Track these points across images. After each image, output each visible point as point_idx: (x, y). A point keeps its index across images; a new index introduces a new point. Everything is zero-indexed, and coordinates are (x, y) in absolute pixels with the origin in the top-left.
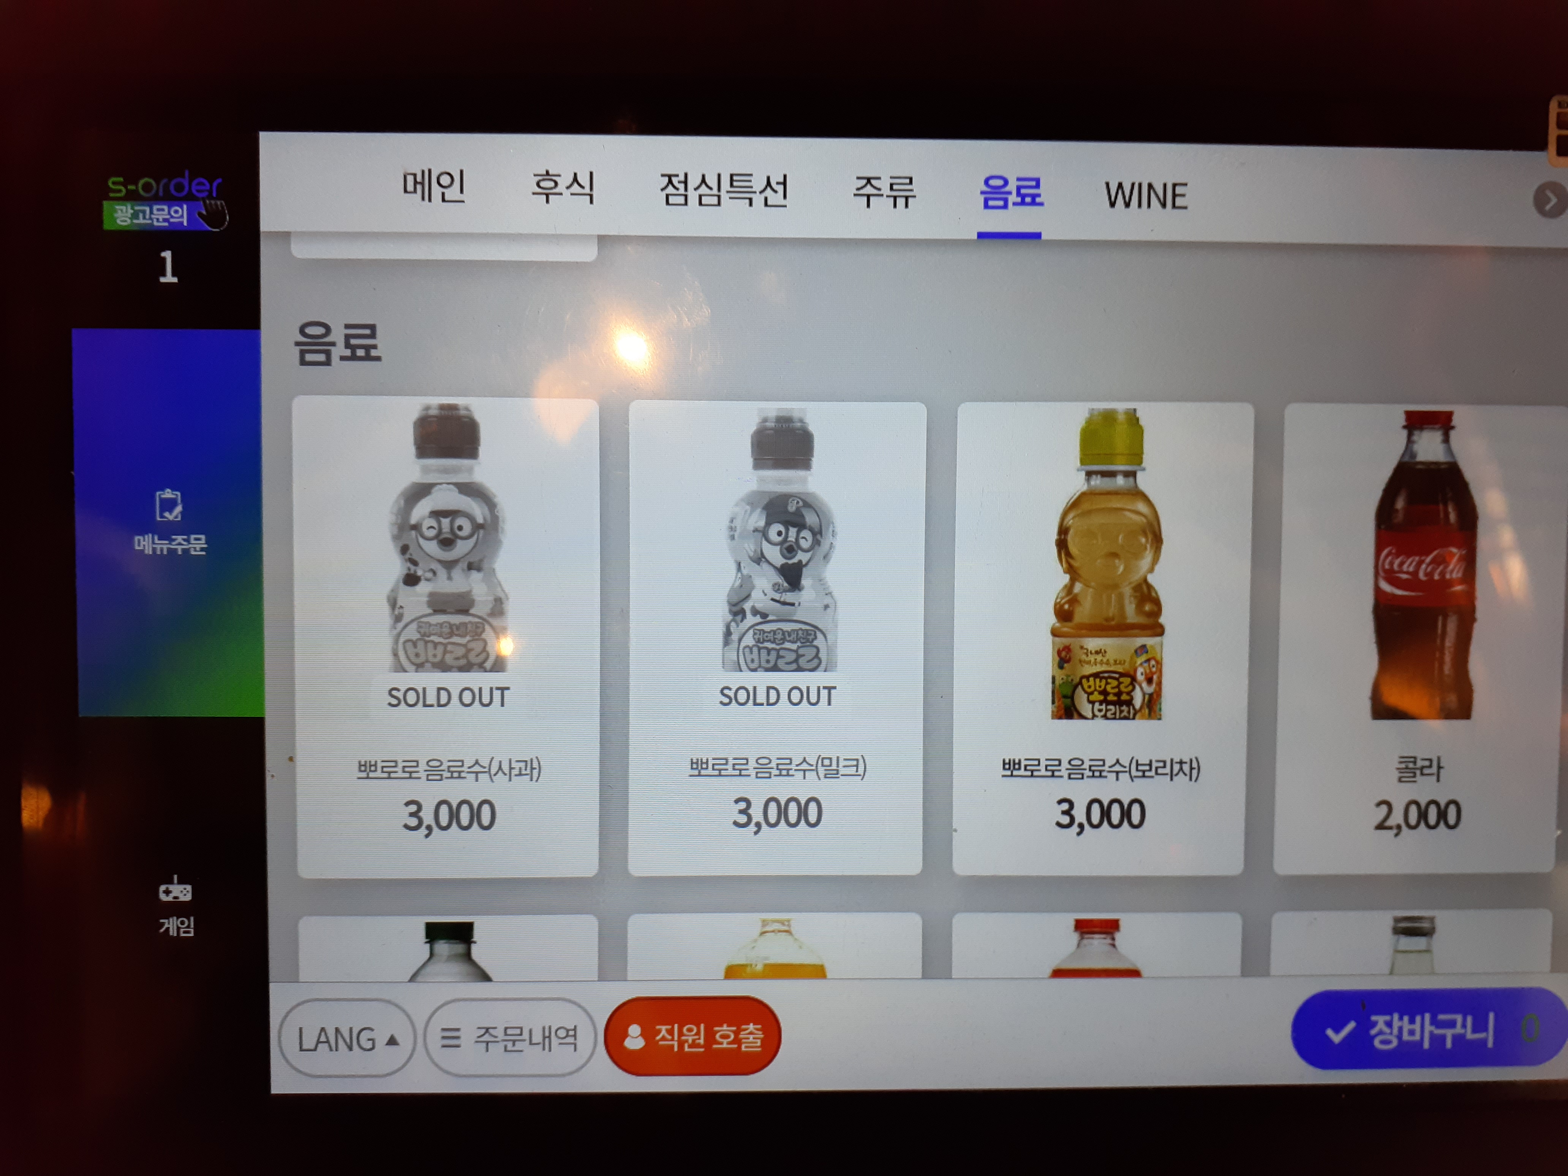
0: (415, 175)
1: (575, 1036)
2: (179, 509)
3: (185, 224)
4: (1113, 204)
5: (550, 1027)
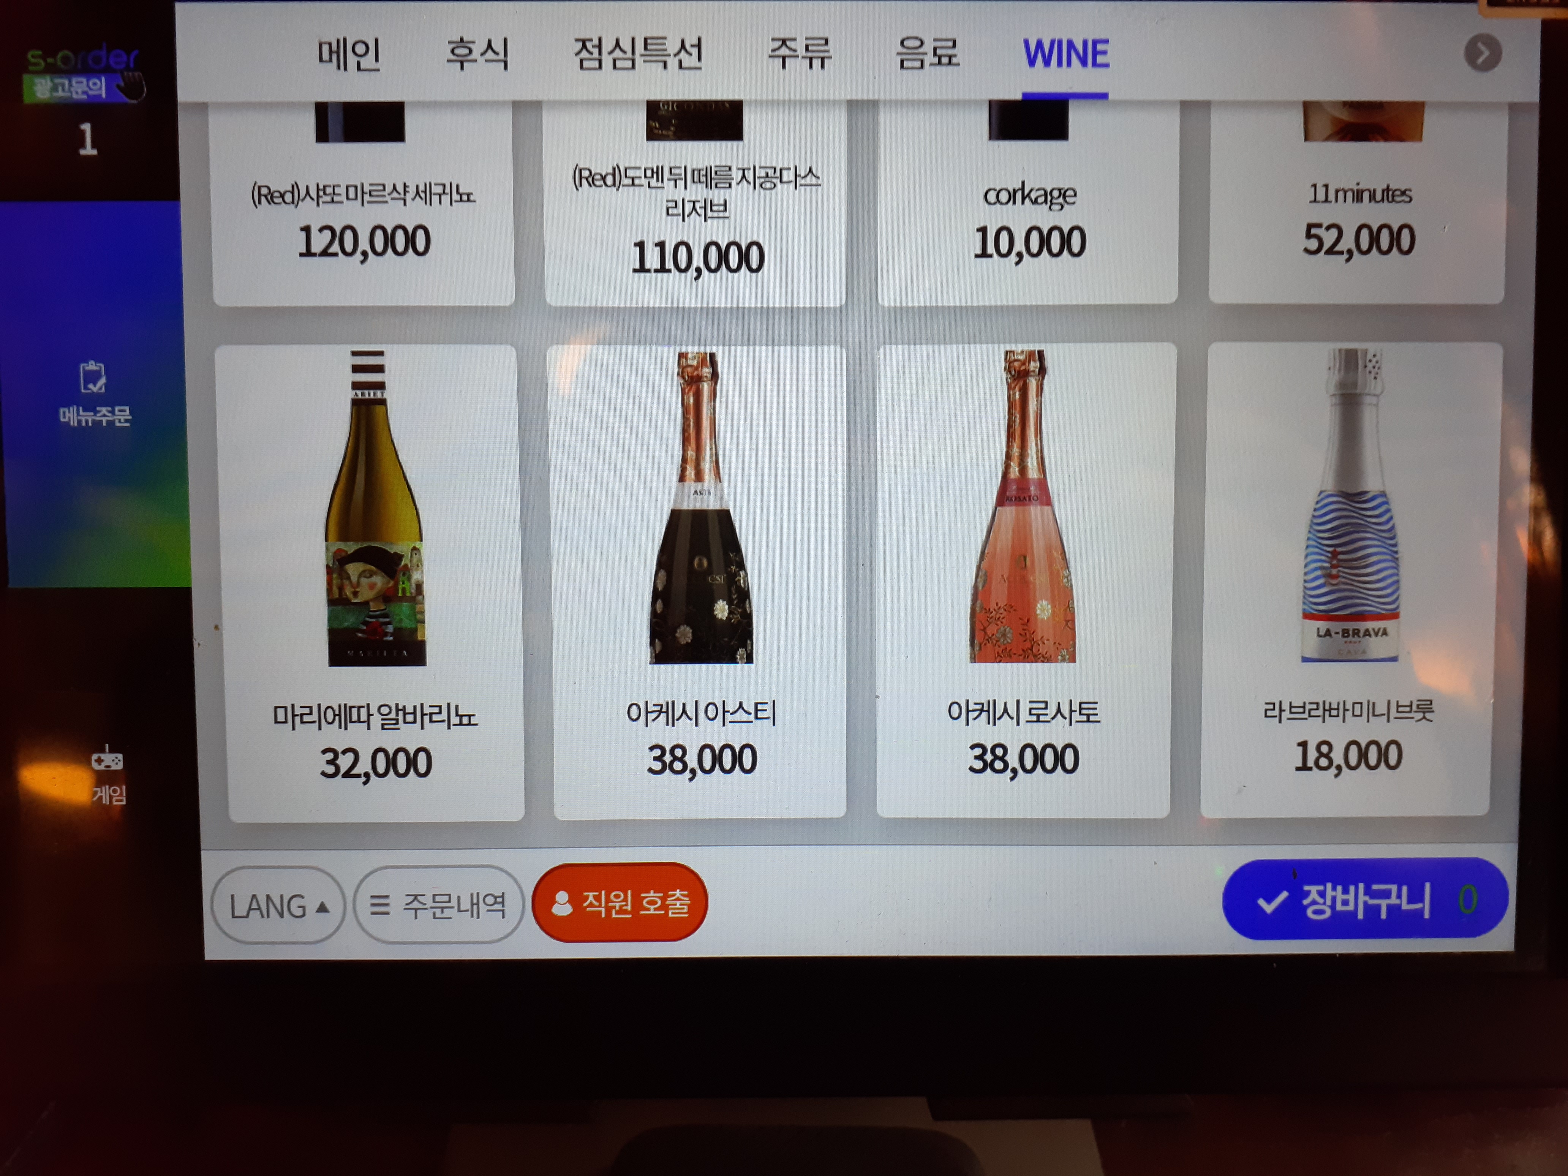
0: (330, 44)
1: (503, 903)
2: (103, 380)
3: (104, 96)
4: (1032, 63)
5: (478, 894)
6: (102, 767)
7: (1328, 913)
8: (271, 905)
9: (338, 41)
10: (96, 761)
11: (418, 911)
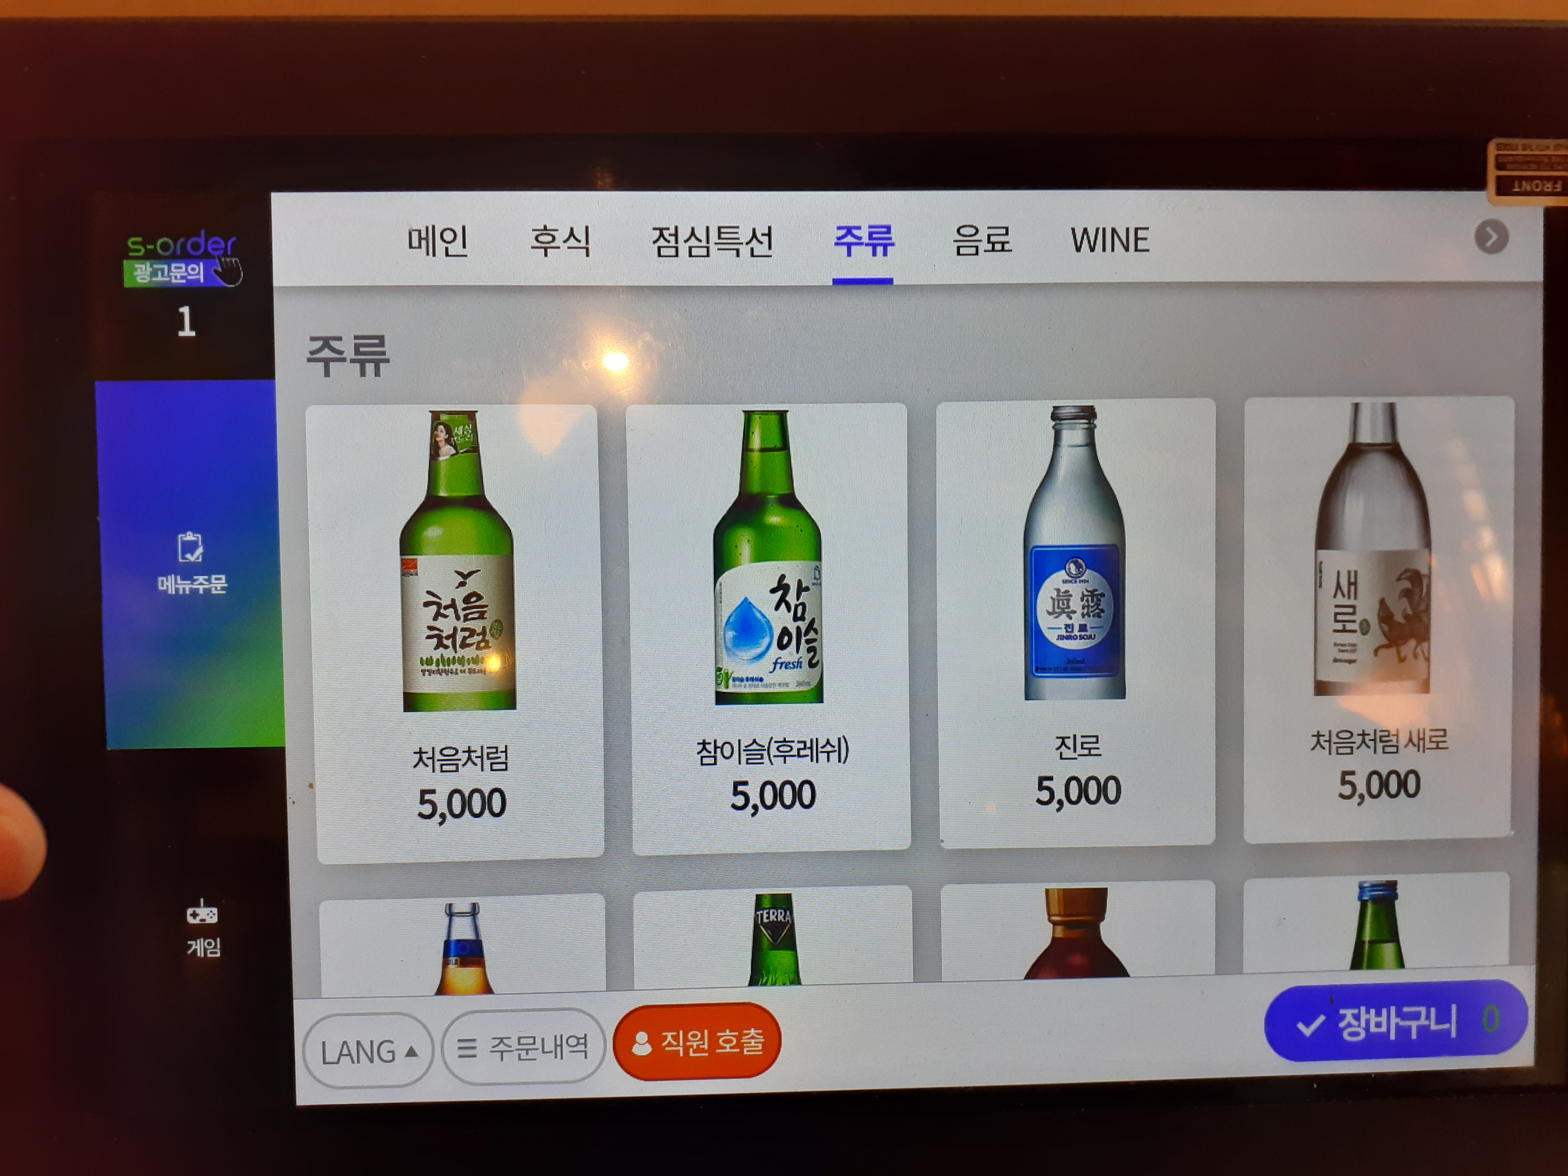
0: (420, 231)
1: (585, 1044)
2: (200, 550)
3: (202, 281)
4: (1078, 249)
5: (561, 1036)
6: (197, 921)
7: (1363, 1034)
8: (361, 1052)
9: (427, 228)
10: (191, 915)
11: (504, 1053)
